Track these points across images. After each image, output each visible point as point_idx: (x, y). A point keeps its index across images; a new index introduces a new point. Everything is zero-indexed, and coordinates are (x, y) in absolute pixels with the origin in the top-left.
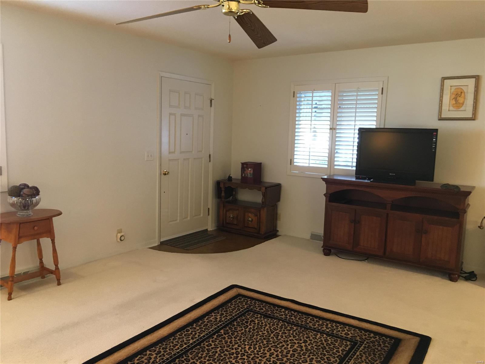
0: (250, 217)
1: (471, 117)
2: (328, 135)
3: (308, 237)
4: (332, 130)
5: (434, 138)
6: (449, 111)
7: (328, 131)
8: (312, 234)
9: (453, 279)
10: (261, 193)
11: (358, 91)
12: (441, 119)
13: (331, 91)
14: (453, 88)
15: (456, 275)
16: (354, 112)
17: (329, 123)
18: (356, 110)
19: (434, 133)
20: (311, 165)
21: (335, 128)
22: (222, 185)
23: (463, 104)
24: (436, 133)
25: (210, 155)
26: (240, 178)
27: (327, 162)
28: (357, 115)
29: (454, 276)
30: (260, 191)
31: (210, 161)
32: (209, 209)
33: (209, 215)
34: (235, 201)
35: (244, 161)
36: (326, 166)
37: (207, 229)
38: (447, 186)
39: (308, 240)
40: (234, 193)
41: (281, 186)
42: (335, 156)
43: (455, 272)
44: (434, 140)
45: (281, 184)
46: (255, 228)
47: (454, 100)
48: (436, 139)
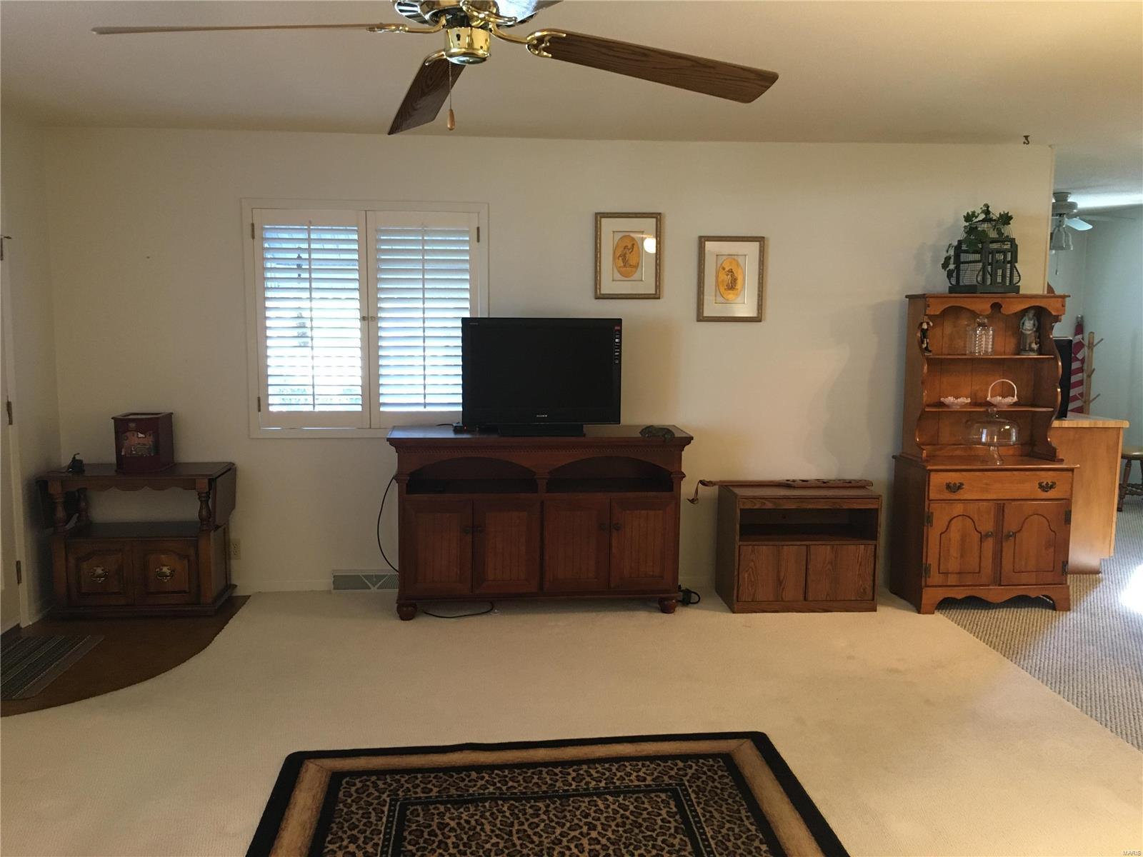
0: (165, 566)
1: (654, 292)
2: (358, 334)
3: (325, 583)
4: (366, 322)
5: (617, 336)
6: (613, 280)
7: (358, 324)
8: (334, 577)
9: (666, 609)
10: (194, 493)
11: (425, 233)
12: (599, 297)
13: (356, 228)
14: (618, 236)
15: (672, 600)
16: (419, 279)
17: (357, 304)
18: (423, 276)
19: (616, 328)
20: (318, 409)
21: (375, 316)
22: (55, 489)
23: (636, 266)
24: (619, 328)
25: (9, 405)
26: (113, 459)
27: (360, 397)
28: (426, 286)
29: (670, 602)
30: (195, 489)
31: (11, 423)
32: (18, 563)
33: (19, 581)
34: (86, 529)
35: (120, 411)
36: (359, 408)
37: (18, 625)
38: (649, 431)
39: (329, 592)
40: (83, 504)
41: (236, 468)
42: (380, 382)
43: (672, 595)
44: (617, 340)
45: (234, 464)
46: (185, 592)
47: (620, 258)
48: (620, 338)
